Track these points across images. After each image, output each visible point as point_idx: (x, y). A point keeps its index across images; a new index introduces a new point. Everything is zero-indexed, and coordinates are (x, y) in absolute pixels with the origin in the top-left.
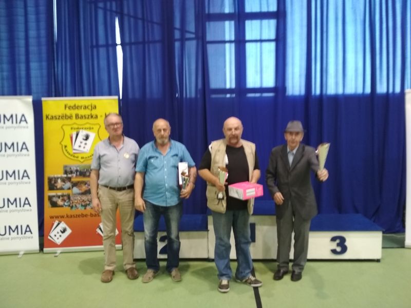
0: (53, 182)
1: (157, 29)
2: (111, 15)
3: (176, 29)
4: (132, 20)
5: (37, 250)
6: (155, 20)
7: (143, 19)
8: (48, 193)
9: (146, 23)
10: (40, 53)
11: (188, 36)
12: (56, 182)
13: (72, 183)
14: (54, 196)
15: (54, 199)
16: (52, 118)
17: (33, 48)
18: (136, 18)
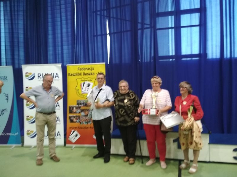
1: (128, 24)
2: (104, 18)
3: (139, 23)
4: (115, 20)
5: (63, 145)
6: (127, 19)
7: (121, 19)
9: (122, 21)
10: (68, 41)
11: (146, 26)
12: (73, 109)
13: (81, 109)
15: (72, 118)
17: (65, 39)
18: (117, 18)
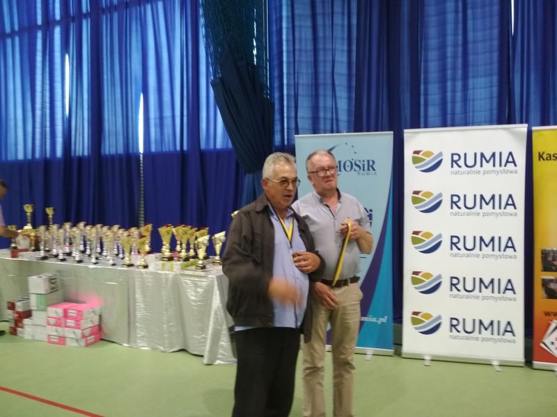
0: (550, 259)
5: (520, 362)
8: (540, 275)
10: (491, 63)
14: (551, 281)
15: (552, 286)
16: (550, 157)
